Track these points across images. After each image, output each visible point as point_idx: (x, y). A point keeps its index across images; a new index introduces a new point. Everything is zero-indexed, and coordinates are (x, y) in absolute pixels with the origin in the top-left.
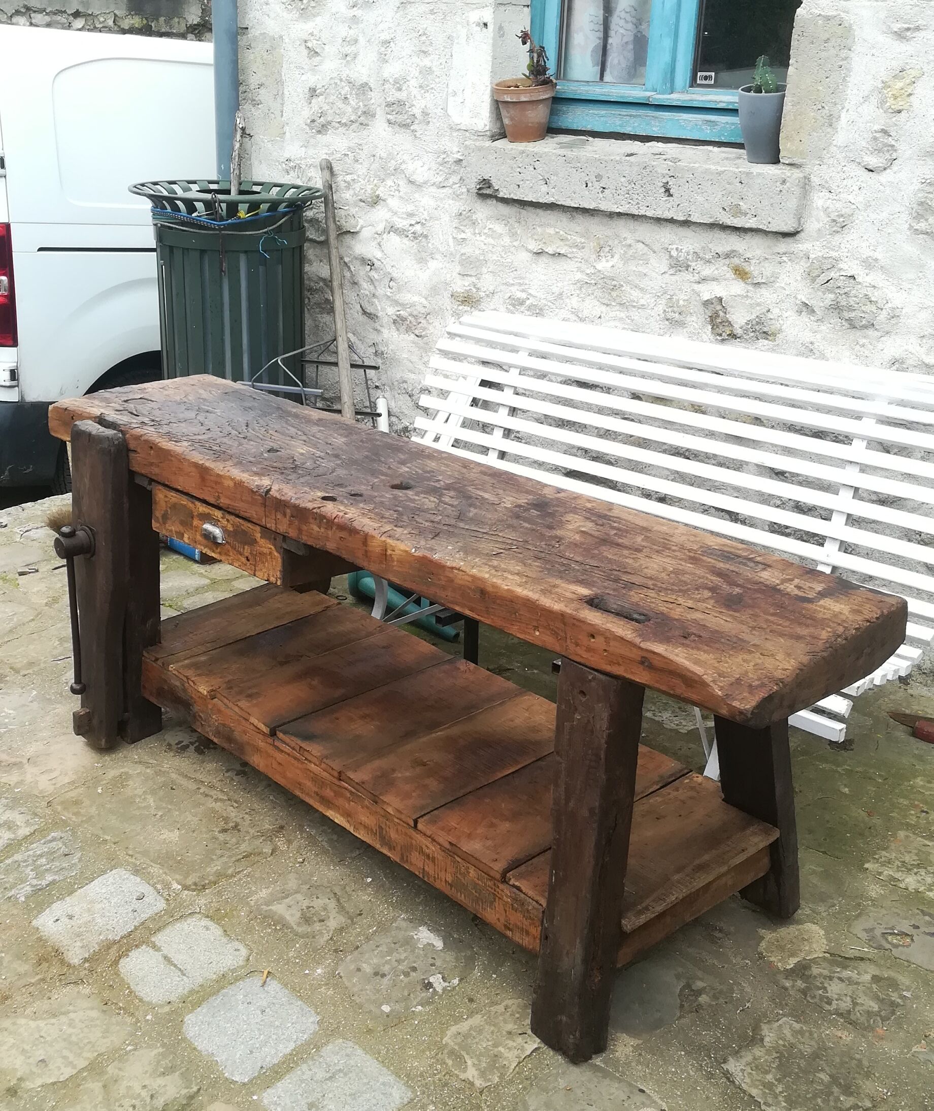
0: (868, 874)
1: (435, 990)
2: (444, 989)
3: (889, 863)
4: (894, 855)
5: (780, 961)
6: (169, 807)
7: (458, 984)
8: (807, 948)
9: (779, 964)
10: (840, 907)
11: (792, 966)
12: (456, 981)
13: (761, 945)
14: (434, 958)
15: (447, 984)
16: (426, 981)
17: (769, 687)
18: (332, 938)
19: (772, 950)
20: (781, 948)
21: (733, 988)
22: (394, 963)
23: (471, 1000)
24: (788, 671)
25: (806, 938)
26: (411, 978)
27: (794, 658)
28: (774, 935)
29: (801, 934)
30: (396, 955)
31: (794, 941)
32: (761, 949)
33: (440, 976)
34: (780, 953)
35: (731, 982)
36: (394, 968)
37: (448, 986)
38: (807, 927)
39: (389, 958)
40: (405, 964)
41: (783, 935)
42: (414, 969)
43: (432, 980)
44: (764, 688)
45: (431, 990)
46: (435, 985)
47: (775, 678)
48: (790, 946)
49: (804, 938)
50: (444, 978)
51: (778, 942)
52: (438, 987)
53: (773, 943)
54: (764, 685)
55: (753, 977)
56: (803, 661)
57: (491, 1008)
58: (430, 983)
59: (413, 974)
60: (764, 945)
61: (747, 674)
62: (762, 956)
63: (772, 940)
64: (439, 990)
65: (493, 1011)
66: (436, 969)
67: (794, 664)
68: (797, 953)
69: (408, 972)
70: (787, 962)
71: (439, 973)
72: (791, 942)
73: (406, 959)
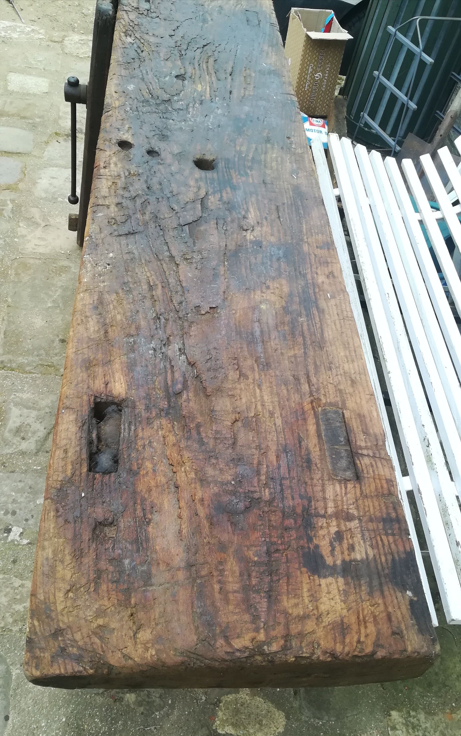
0: (386, 720)
1: (7, 536)
2: (13, 541)
3: (413, 728)
4: (428, 725)
5: (222, 720)
6: (61, 305)
7: (23, 545)
8: (251, 731)
9: (218, 722)
10: (323, 725)
11: (223, 732)
12: (25, 542)
13: (229, 696)
14: (32, 516)
15: (18, 539)
16: (10, 527)
17: (82, 667)
18: (12, 454)
19: (230, 706)
20: (237, 712)
21: (163, 708)
22: (11, 500)
23: (14, 562)
24: (130, 662)
25: (264, 722)
26: (5, 517)
27: (157, 651)
28: (248, 698)
29: (265, 716)
30: (19, 495)
31: (252, 716)
32: (224, 698)
33: (21, 530)
34: (231, 714)
35: (170, 702)
36: (6, 503)
37: (17, 541)
38: (277, 715)
39: (14, 494)
40: (15, 505)
41: (253, 704)
42: (14, 513)
43: (14, 529)
44: (74, 664)
45: (6, 535)
46: (12, 534)
47: (103, 660)
48: (244, 717)
49: (262, 721)
50: (22, 533)
51: (242, 705)
52: (11, 537)
53: (237, 703)
54: (79, 659)
55: (189, 712)
56: (167, 661)
57: (14, 578)
58: (11, 529)
59: (9, 516)
60: (231, 697)
61: (76, 632)
62: (217, 704)
63: (241, 700)
64: (10, 539)
65: (13, 581)
66: (25, 524)
67: (149, 658)
68: (240, 727)
69: (9, 513)
70: (224, 726)
71: (23, 529)
72: (249, 715)
73: (19, 503)
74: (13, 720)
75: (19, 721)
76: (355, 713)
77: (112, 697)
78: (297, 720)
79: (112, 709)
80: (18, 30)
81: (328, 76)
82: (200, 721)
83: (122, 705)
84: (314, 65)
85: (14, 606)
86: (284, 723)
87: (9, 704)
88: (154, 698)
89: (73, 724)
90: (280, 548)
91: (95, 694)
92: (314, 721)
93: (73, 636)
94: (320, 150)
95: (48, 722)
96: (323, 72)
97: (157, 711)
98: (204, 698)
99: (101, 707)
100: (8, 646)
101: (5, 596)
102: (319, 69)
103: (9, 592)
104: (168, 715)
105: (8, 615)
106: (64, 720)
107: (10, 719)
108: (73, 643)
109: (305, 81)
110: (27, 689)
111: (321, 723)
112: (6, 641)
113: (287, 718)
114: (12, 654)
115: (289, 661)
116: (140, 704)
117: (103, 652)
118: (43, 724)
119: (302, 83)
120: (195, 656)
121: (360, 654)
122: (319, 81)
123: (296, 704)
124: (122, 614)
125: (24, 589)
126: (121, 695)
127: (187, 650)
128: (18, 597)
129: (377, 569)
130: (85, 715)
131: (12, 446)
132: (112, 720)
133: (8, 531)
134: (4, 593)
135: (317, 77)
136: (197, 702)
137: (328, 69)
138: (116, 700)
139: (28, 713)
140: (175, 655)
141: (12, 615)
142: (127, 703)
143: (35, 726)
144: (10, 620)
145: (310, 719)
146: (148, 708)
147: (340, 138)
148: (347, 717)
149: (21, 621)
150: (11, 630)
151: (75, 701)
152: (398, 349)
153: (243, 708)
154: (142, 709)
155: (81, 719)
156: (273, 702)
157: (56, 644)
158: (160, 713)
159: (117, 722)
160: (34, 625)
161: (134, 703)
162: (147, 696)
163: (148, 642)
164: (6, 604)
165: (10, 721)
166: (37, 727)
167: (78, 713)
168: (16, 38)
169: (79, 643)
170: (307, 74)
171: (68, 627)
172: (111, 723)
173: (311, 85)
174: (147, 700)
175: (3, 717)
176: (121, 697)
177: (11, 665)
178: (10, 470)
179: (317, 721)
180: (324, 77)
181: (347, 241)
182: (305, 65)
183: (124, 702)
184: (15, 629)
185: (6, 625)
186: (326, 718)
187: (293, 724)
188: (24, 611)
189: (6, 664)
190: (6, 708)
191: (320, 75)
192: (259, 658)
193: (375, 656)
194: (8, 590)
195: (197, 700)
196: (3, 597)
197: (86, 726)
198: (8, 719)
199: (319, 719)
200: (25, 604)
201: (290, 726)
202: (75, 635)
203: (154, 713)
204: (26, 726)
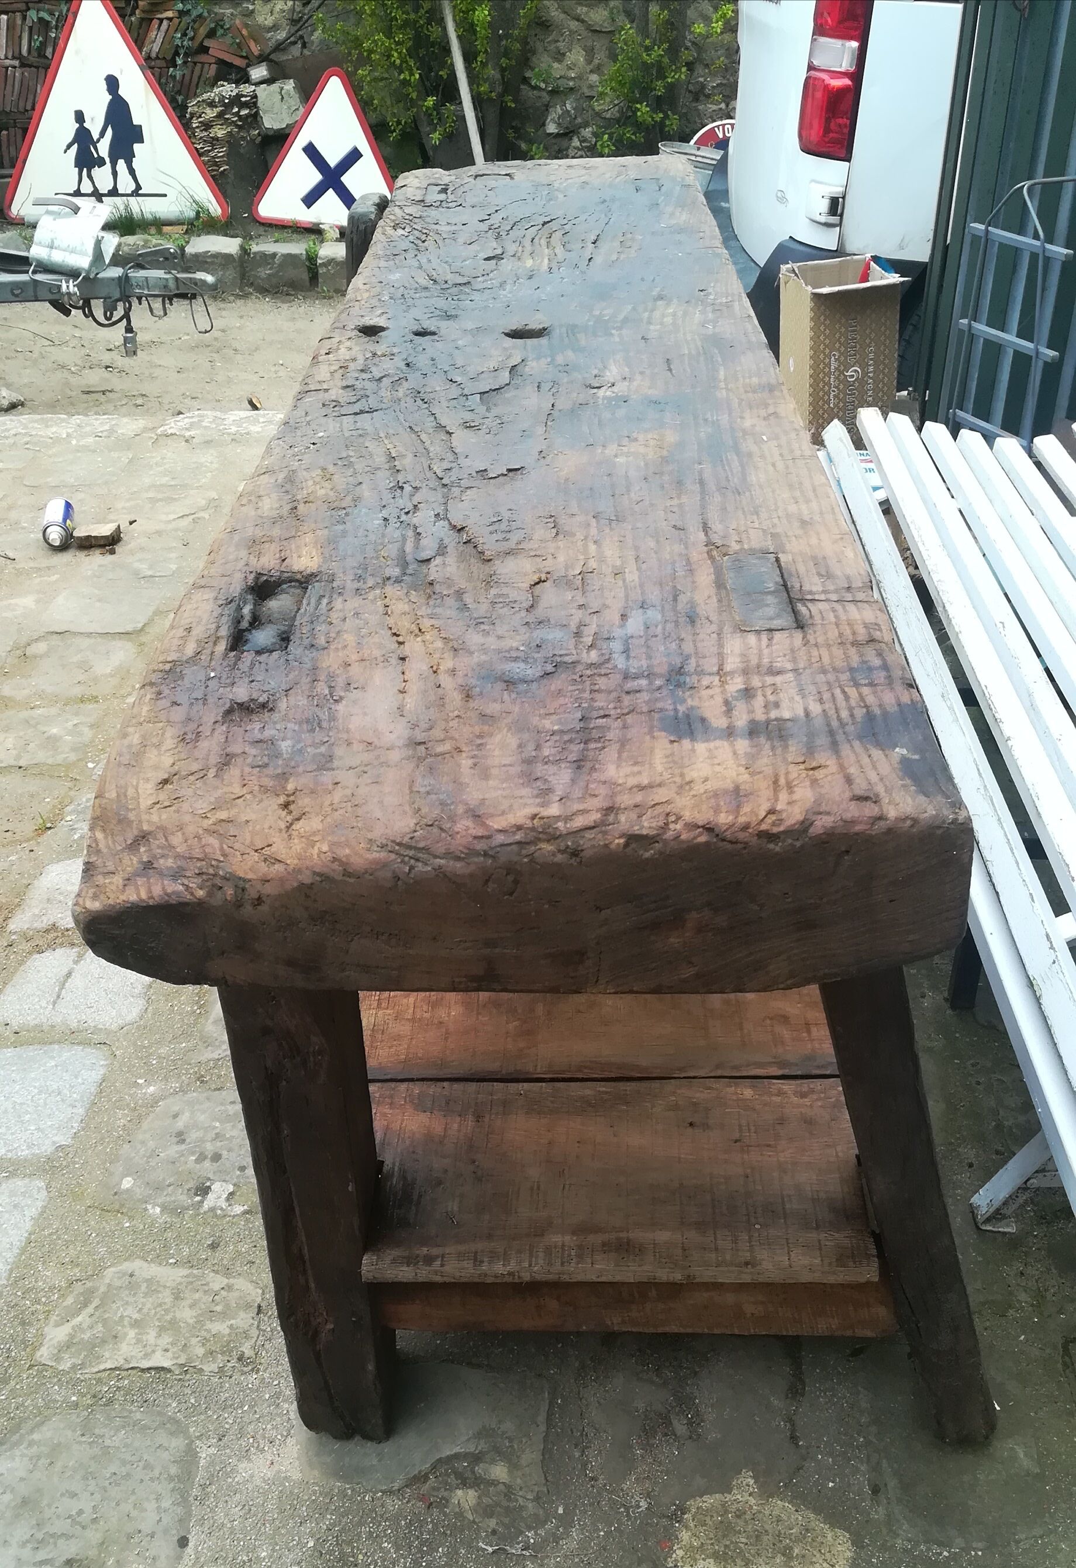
1: (202, 1202)
2: (212, 1210)
7: (234, 1216)
9: (680, 1553)
10: (953, 1557)
12: (238, 1209)
13: (705, 1498)
15: (224, 1205)
16: (208, 1184)
17: (183, 885)
18: (218, 1060)
19: (708, 1519)
20: (725, 1529)
21: (545, 1522)
22: (211, 1135)
23: (214, 1246)
24: (277, 867)
25: (796, 1551)
26: (198, 1166)
27: (332, 844)
28: (752, 1501)
29: (800, 1539)
30: (228, 1126)
31: (765, 1538)
32: (693, 1504)
33: (231, 1188)
34: (712, 1535)
35: (561, 1511)
36: (202, 1140)
37: (222, 1209)
38: (830, 1538)
39: (218, 1124)
40: (219, 1144)
41: (767, 1513)
42: (217, 1157)
43: (216, 1187)
44: (166, 882)
45: (198, 1198)
46: (211, 1196)
47: (223, 870)
48: (744, 1540)
49: (791, 1548)
50: (231, 1194)
51: (738, 1517)
52: (210, 1201)
53: (726, 1512)
54: (177, 875)
55: (608, 1534)
56: (352, 860)
57: (212, 1274)
58: (209, 1188)
59: (207, 1164)
60: (709, 1501)
61: (173, 834)
62: (677, 1516)
63: (736, 1506)
64: (206, 1206)
65: (208, 1279)
66: (238, 1177)
67: (315, 857)
68: (734, 1561)
69: (206, 1158)
70: (695, 1560)
71: (234, 1185)
72: (757, 1537)
73: (228, 1139)
74: (196, 1547)
75: (209, 1548)
76: (1038, 1531)
77: (422, 1498)
78: (884, 1548)
79: (422, 1523)
80: (261, 420)
81: (874, 372)
82: (635, 1550)
83: (445, 1514)
84: (841, 354)
85: (209, 1325)
86: (849, 1554)
87: (190, 1515)
88: (520, 1500)
89: (331, 1552)
90: (612, 712)
91: (384, 1492)
92: (929, 1549)
93: (167, 840)
94: (841, 440)
95: (273, 1550)
96: (864, 366)
97: (529, 1529)
98: (644, 1504)
99: (396, 1519)
100: (193, 1401)
101: (190, 1307)
102: (851, 360)
103: (199, 1300)
104: (557, 1539)
105: (194, 1341)
106: (311, 1544)
107: (190, 1544)
108: (166, 852)
109: (827, 388)
110: (230, 1486)
111: (946, 1554)
112: (188, 1391)
113: (857, 1542)
114: (203, 1417)
115: (613, 846)
116: (488, 1512)
117: (225, 855)
118: (264, 1554)
119: (821, 394)
120: (411, 853)
121: (775, 830)
122: (857, 384)
123: (878, 1514)
124: (266, 803)
125: (230, 1294)
126: (443, 1493)
127: (393, 841)
128: (219, 1308)
129: (829, 725)
130: (359, 1535)
131: (220, 1046)
132: (423, 1543)
133: (204, 1191)
134: (189, 1302)
135: (852, 376)
136: (628, 1512)
137: (871, 356)
138: (431, 1504)
139: (231, 1533)
140: (368, 850)
141: (204, 1342)
142: (457, 1510)
143: (245, 1558)
144: (200, 1351)
145: (917, 1544)
146: (507, 1521)
147: (885, 415)
148: (1017, 1542)
149: (223, 1353)
150: (201, 1370)
151: (337, 1508)
152: (1032, 708)
153: (741, 1522)
154: (492, 1523)
155: (349, 1543)
156: (817, 1511)
157: (135, 860)
158: (536, 1534)
159: (433, 1550)
160: (96, 841)
161: (474, 1510)
162: (506, 1495)
163: (314, 834)
164: (191, 1321)
165: (190, 1549)
166: (250, 1560)
167: (342, 1530)
168: (258, 433)
169: (178, 850)
170: (829, 374)
171: (158, 827)
172: (420, 1551)
173: (841, 396)
174: (505, 1503)
175: (176, 1538)
176: (443, 1498)
177: (199, 1438)
178: (213, 1086)
179: (936, 1549)
180: (865, 374)
181: (912, 577)
182: (822, 356)
183: (451, 1506)
184: (210, 1367)
185: (190, 1360)
186: (960, 1541)
187: (873, 1556)
188: (229, 1335)
189: (187, 1436)
190: (183, 1521)
191: (856, 371)
192: (547, 847)
193: (811, 830)
194: (197, 1296)
195: (627, 1509)
196: (187, 1309)
197: (361, 1557)
198: (187, 1545)
199: (941, 1544)
200: (233, 1322)
201: (863, 1561)
202: (171, 838)
203: (521, 1533)
204: (226, 1557)
